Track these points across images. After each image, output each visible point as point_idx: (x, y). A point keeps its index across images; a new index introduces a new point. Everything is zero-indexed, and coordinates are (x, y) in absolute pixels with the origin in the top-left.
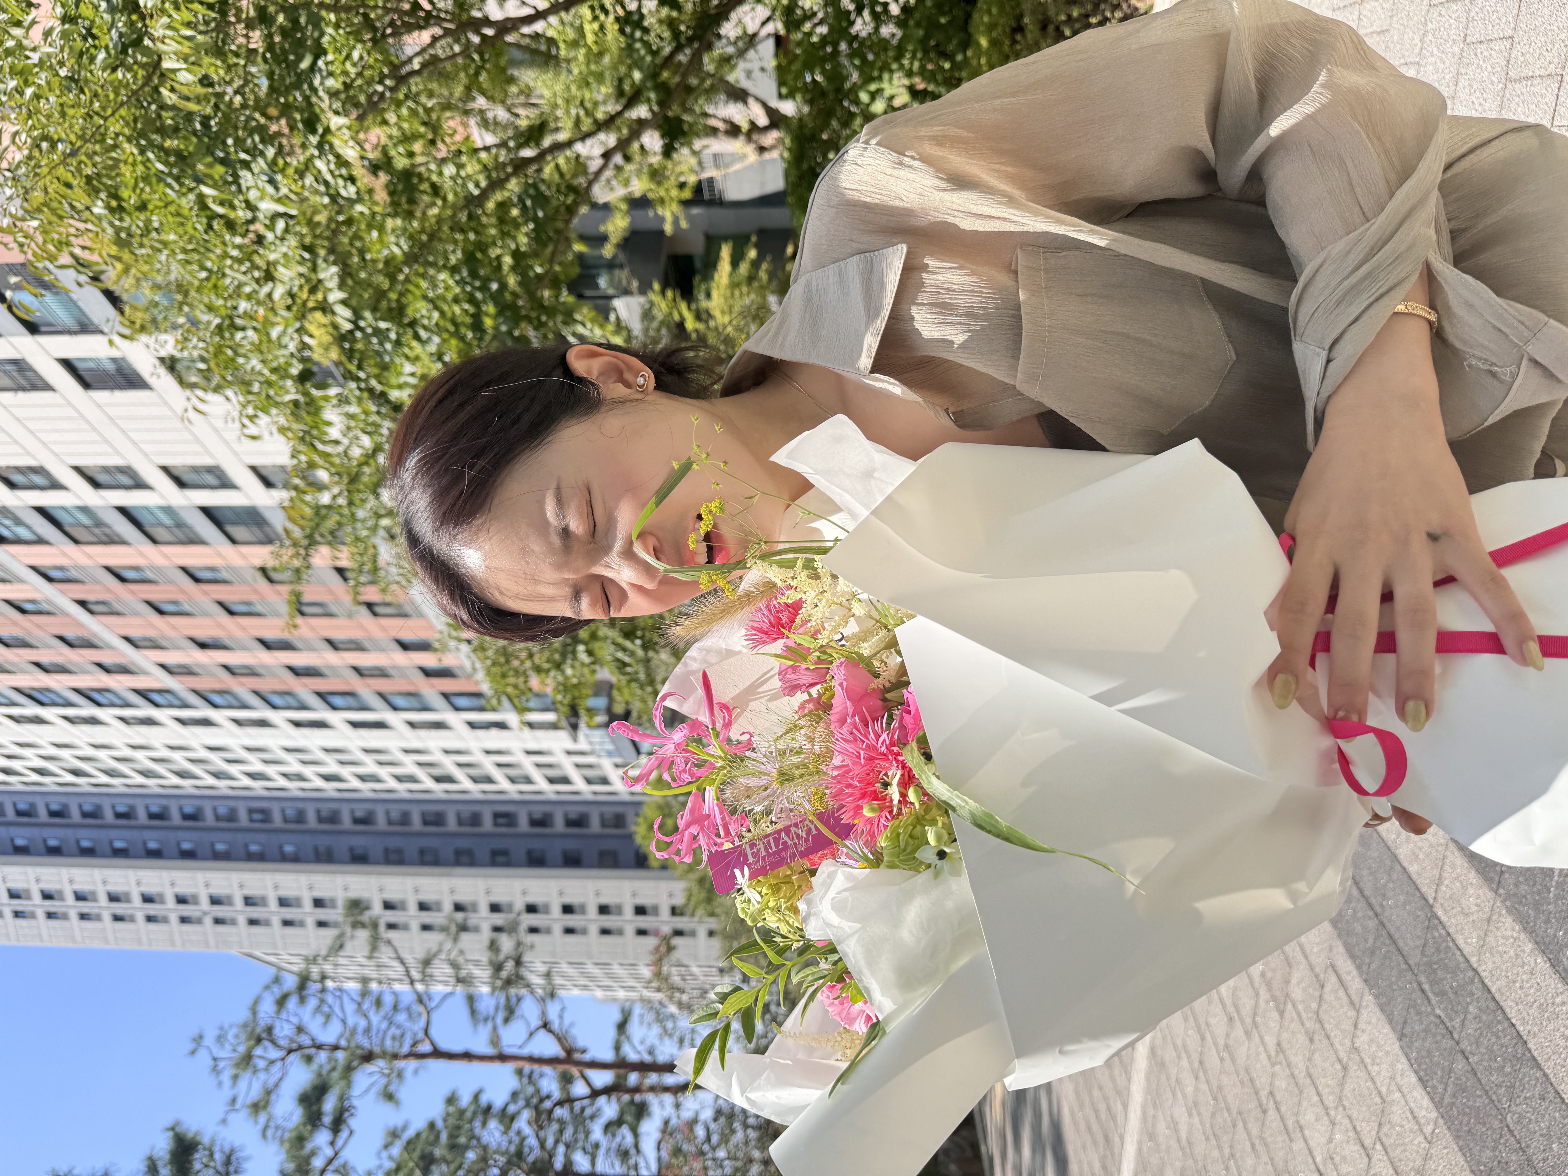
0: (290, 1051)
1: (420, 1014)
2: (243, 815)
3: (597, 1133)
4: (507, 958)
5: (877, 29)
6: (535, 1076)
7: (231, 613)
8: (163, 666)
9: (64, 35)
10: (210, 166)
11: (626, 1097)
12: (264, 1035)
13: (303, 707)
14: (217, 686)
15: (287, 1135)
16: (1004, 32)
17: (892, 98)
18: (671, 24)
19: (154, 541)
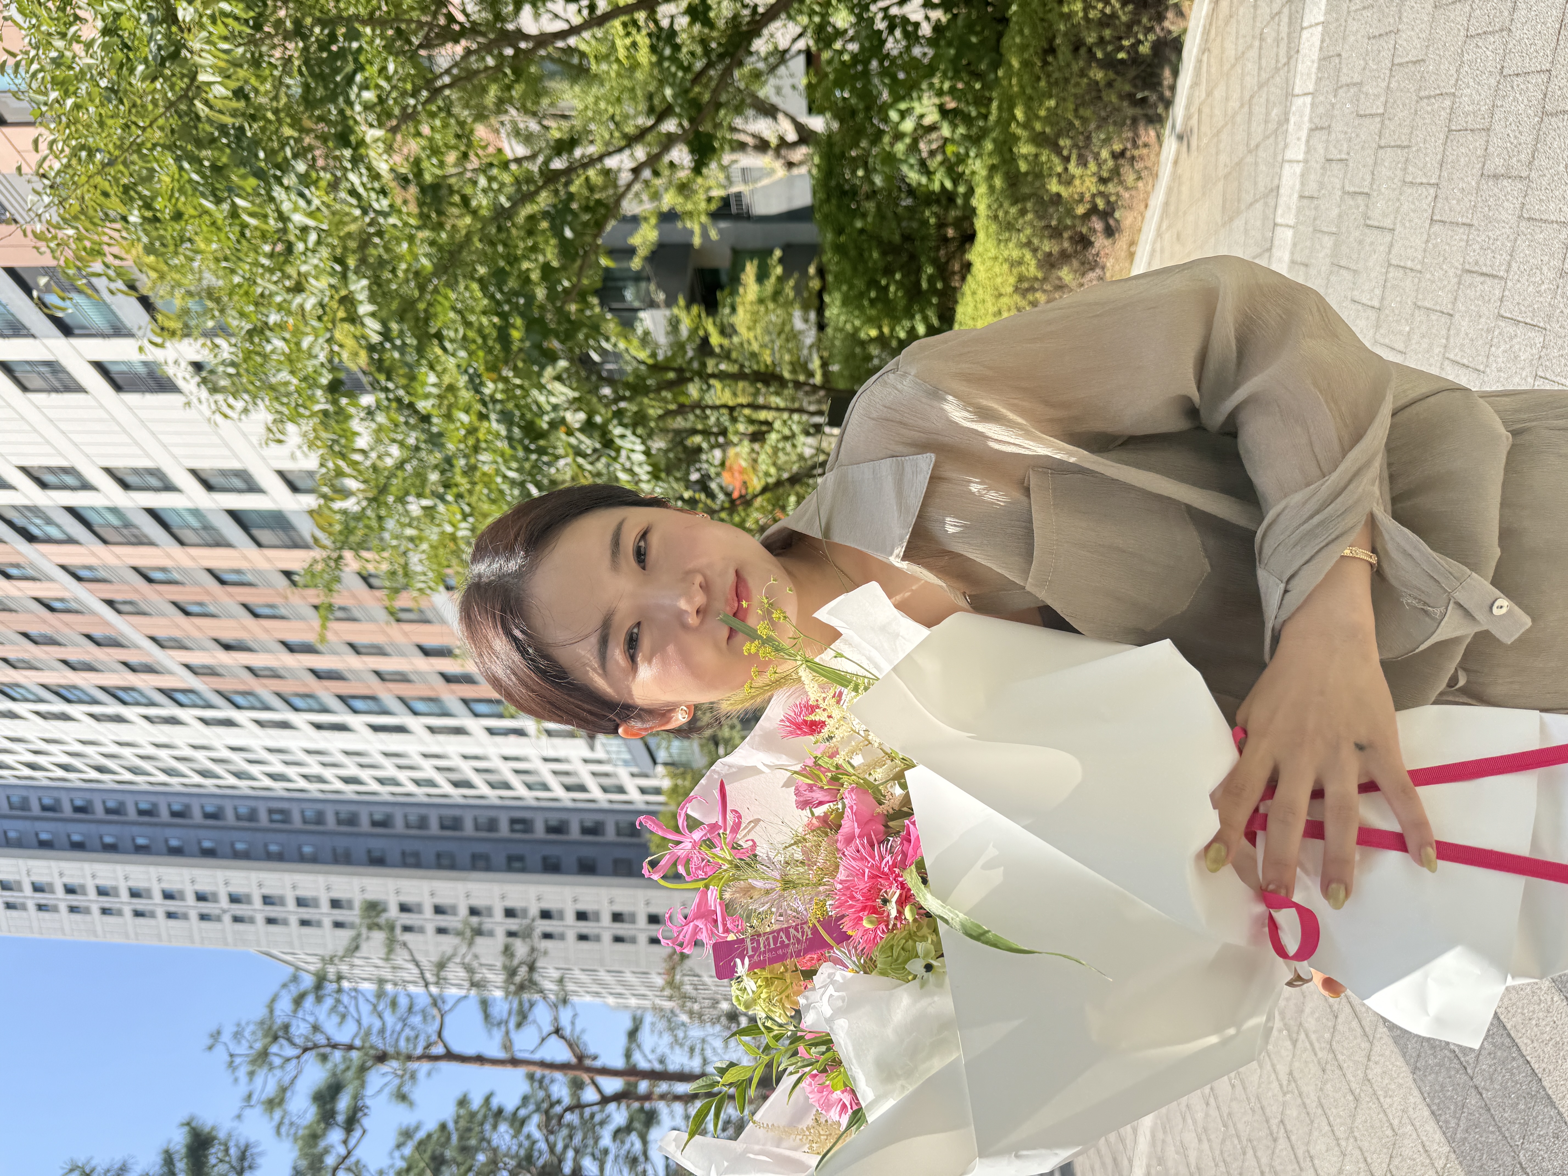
0: (305, 1050)
1: (434, 1017)
2: (263, 816)
3: (606, 1140)
4: (521, 963)
5: (908, 48)
6: (547, 1081)
7: (256, 615)
8: (187, 666)
9: (105, 47)
10: (243, 177)
11: (636, 1105)
12: (280, 1033)
13: (325, 710)
14: (241, 687)
15: (301, 1132)
16: (1036, 53)
17: (922, 116)
18: (703, 42)
19: (181, 543)
